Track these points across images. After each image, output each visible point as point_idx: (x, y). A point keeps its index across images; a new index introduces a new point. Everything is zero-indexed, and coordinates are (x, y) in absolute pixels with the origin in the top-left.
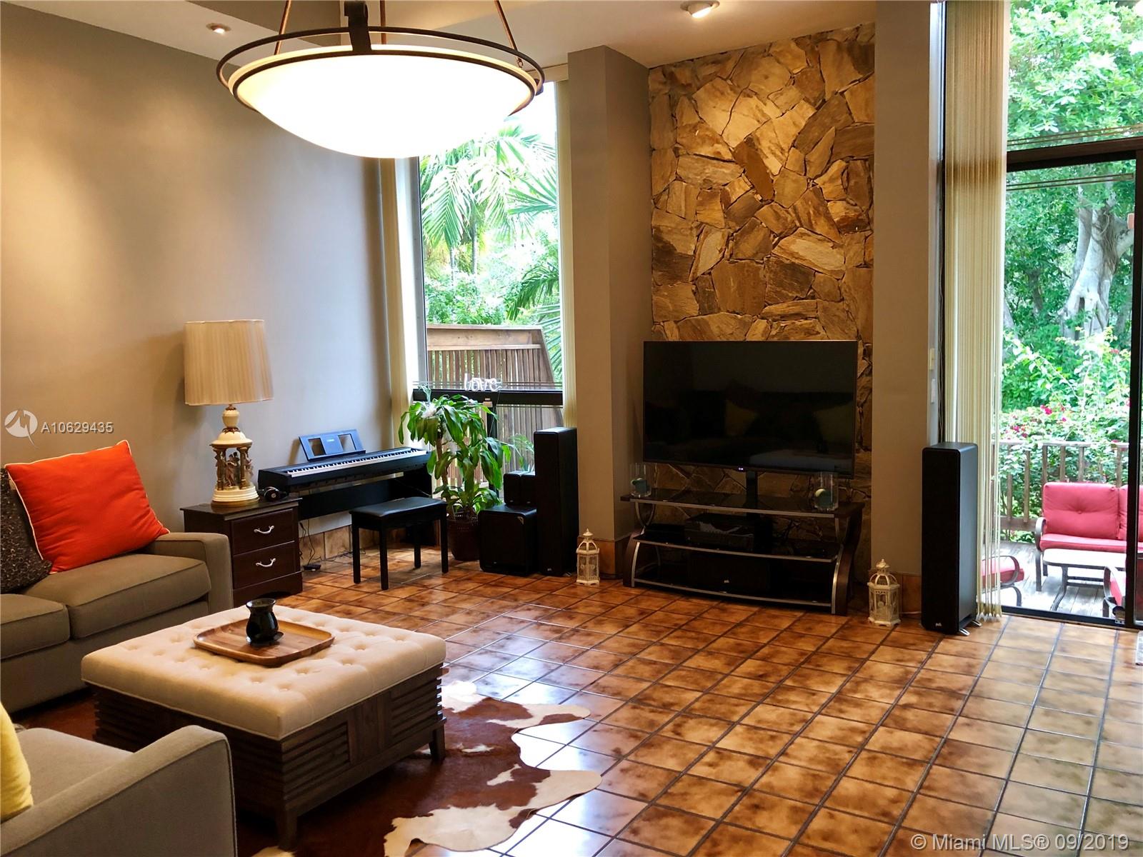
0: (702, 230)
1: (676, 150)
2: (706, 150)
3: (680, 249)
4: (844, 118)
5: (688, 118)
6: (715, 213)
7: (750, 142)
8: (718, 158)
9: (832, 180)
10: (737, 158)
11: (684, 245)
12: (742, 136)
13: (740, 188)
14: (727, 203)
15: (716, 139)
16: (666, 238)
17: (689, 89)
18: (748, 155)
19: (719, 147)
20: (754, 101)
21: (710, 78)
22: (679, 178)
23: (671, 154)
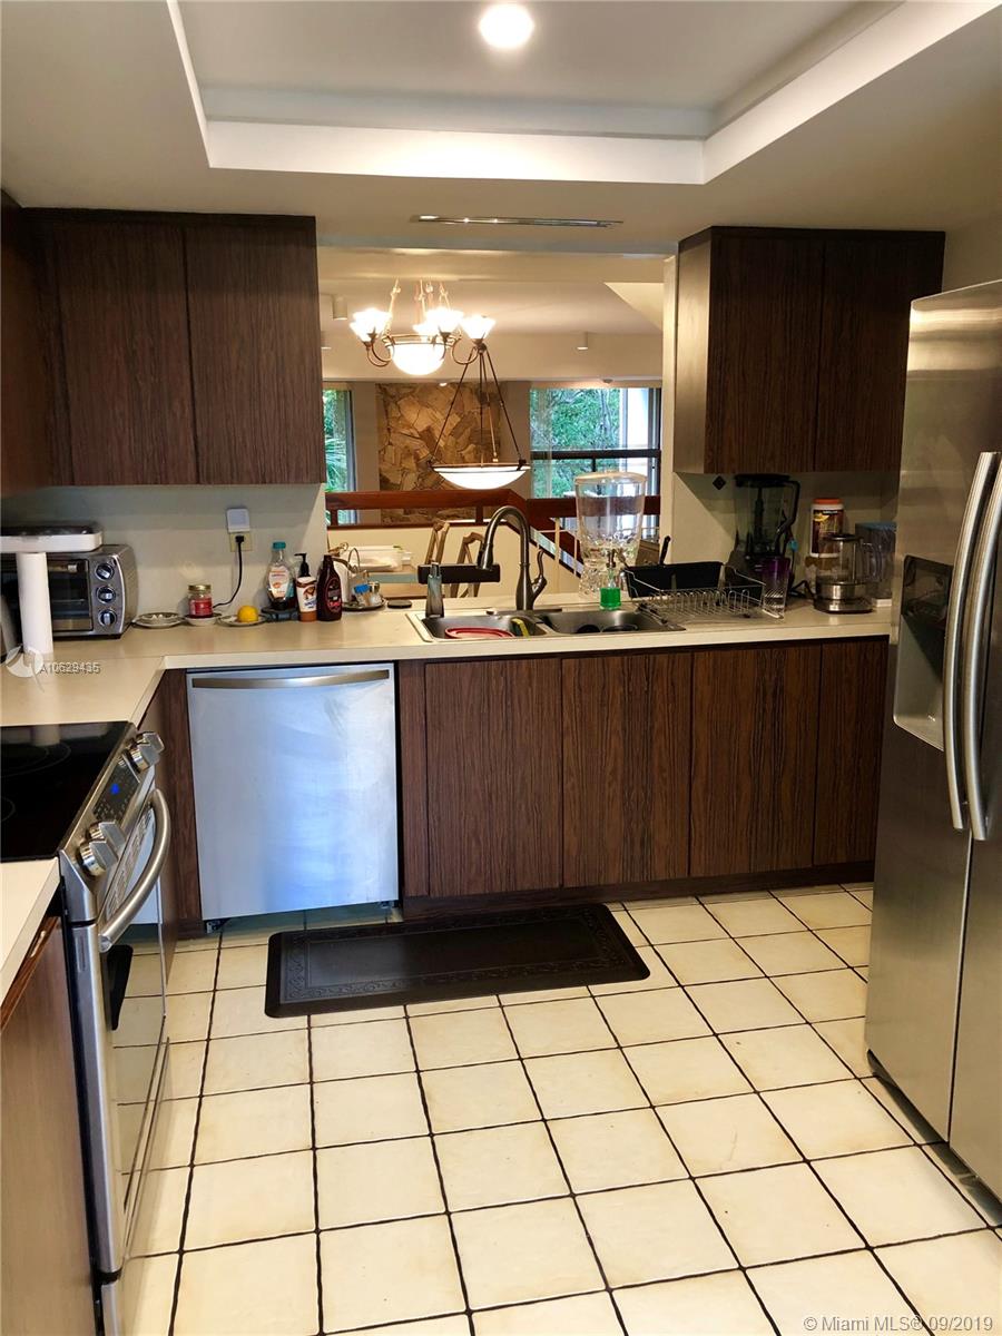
0: (404, 472)
1: (389, 429)
2: (405, 431)
3: (392, 481)
4: (474, 424)
5: (394, 413)
6: (411, 463)
7: (429, 430)
8: (412, 436)
9: (469, 452)
10: (422, 436)
11: (394, 478)
12: (425, 426)
13: (424, 453)
14: (417, 458)
15: (410, 426)
16: (384, 474)
17: (396, 399)
18: (427, 436)
19: (412, 431)
20: (430, 410)
21: (406, 395)
22: (390, 444)
23: (386, 431)
